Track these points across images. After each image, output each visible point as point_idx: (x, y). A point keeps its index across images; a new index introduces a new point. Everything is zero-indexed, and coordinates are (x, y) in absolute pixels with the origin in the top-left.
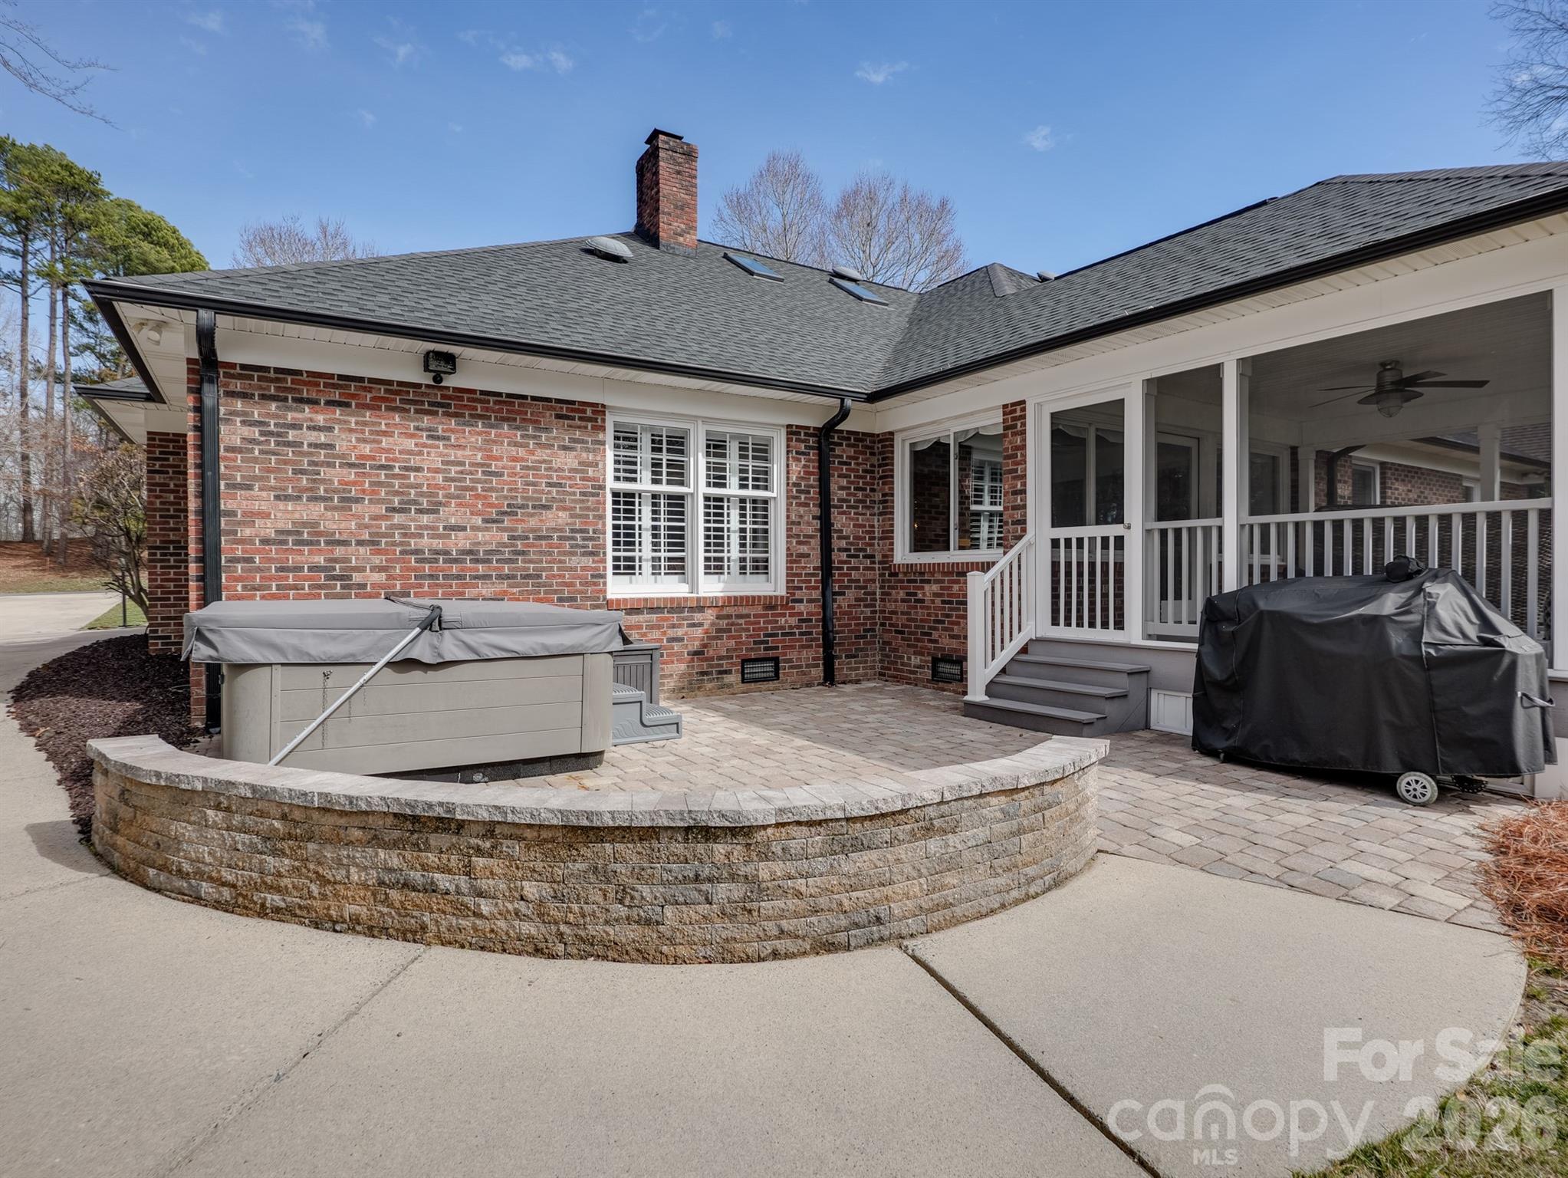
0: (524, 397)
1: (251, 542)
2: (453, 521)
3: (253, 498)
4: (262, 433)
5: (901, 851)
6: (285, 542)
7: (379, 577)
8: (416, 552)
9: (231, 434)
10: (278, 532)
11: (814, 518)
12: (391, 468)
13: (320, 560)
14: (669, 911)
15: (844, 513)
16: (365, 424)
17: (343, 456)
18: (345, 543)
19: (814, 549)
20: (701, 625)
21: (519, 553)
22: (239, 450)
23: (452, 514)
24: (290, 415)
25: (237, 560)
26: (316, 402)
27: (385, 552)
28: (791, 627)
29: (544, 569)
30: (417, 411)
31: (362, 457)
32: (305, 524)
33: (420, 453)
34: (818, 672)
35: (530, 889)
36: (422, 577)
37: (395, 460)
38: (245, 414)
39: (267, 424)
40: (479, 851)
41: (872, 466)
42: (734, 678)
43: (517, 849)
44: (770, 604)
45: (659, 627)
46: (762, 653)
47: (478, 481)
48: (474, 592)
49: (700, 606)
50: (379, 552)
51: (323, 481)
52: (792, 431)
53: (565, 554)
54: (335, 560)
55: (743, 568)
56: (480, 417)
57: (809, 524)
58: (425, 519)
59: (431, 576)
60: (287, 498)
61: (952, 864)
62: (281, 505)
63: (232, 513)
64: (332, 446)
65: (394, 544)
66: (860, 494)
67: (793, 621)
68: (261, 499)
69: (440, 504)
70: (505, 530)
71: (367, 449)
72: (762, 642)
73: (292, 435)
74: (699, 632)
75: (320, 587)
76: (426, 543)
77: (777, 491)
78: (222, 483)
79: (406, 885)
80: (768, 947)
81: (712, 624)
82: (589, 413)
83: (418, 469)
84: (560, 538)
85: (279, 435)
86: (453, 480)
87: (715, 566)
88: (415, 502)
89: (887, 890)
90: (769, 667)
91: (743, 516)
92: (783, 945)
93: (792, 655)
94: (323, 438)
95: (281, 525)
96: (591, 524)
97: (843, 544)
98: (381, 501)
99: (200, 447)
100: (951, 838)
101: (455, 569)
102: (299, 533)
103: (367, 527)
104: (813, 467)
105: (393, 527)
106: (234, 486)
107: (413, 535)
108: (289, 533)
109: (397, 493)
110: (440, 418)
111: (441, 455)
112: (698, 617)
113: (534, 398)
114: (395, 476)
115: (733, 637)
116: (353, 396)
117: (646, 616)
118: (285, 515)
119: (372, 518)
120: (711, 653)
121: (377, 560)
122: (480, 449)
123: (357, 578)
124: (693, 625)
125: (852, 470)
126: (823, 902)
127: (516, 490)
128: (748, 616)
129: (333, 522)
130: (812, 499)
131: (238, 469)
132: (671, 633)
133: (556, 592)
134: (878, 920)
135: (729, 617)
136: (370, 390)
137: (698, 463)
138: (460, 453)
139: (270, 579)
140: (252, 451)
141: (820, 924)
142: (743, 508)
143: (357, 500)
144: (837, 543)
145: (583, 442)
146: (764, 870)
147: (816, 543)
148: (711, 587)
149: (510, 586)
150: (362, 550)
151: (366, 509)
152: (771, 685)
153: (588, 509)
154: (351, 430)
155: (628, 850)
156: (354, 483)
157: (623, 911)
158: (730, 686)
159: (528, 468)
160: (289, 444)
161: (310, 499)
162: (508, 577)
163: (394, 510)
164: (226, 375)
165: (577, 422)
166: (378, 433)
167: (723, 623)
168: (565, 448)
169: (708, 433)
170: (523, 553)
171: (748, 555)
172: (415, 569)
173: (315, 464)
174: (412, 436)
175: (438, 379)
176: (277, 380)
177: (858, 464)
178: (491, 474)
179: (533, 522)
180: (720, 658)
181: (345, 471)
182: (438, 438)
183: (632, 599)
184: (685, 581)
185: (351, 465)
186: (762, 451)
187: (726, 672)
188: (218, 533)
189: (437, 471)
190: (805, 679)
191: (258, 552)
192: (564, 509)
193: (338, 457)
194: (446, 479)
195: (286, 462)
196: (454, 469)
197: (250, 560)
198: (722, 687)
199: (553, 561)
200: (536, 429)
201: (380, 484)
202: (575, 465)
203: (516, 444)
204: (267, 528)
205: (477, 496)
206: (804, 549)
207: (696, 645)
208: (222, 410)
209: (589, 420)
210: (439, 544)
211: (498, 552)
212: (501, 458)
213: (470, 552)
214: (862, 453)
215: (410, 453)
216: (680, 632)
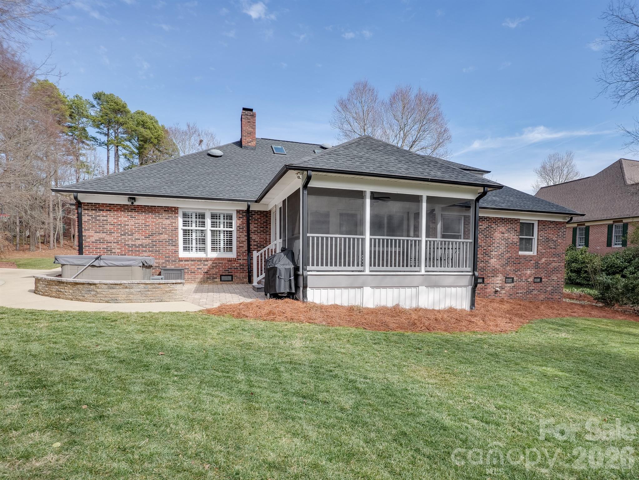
0: (155, 206)
1: (89, 242)
2: (137, 237)
3: (90, 232)
4: (91, 218)
5: (121, 290)
6: (97, 242)
7: (119, 251)
8: (128, 245)
9: (85, 218)
10: (96, 240)
11: (245, 236)
12: (122, 225)
13: (105, 246)
14: (86, 295)
15: (256, 234)
16: (115, 215)
17: (110, 222)
18: (111, 243)
19: (245, 245)
20: (207, 265)
21: (154, 245)
22: (87, 222)
23: (136, 236)
24: (98, 213)
25: (87, 246)
26: (104, 210)
27: (120, 245)
28: (237, 267)
29: (161, 249)
30: (127, 211)
31: (114, 223)
32: (101, 238)
33: (128, 221)
34: (247, 280)
35: (70, 291)
36: (129, 251)
37: (122, 223)
38: (88, 214)
39: (93, 216)
40: (66, 286)
41: (266, 220)
42: (218, 280)
43: (69, 286)
44: (230, 260)
45: (194, 265)
46: (227, 274)
47: (143, 228)
48: (143, 255)
49: (207, 260)
50: (119, 245)
51: (105, 228)
52: (238, 212)
53: (167, 245)
54: (108, 247)
55: (224, 250)
56: (144, 212)
57: (243, 238)
58: (130, 237)
59: (131, 251)
60: (97, 232)
61: (132, 294)
62: (96, 234)
63: (85, 236)
64: (107, 220)
65: (122, 243)
66: (262, 229)
67: (238, 265)
68: (91, 233)
69: (133, 233)
70: (150, 239)
71: (115, 221)
72: (227, 271)
73: (98, 218)
74: (206, 267)
75: (105, 253)
76: (130, 243)
77: (234, 229)
78: (83, 229)
79: (59, 291)
80: (99, 301)
81: (211, 265)
82: (173, 209)
83: (128, 225)
84: (165, 242)
85: (95, 218)
86: (137, 227)
87: (213, 249)
88: (128, 233)
89: (118, 296)
90: (230, 278)
91: (224, 235)
92: (101, 301)
93: (238, 275)
94: (105, 218)
95: (96, 239)
96: (174, 238)
97: (256, 243)
98: (119, 233)
99: (78, 221)
100: (131, 290)
101: (137, 249)
102: (100, 240)
103: (116, 239)
104: (245, 221)
105: (122, 239)
106: (86, 230)
107: (127, 241)
108: (98, 240)
109: (123, 231)
110: (133, 212)
111: (134, 221)
112: (206, 263)
113: (158, 206)
114: (122, 227)
115: (218, 269)
116: (112, 208)
117: (190, 262)
118: (96, 236)
119: (117, 237)
120: (210, 273)
121: (118, 247)
122: (144, 220)
123: (113, 251)
124: (205, 265)
125: (259, 222)
126: (107, 296)
127: (153, 230)
128: (223, 263)
129: (108, 238)
130: (244, 230)
131: (86, 226)
132: (198, 267)
133: (164, 255)
134: (116, 300)
135: (216, 263)
136: (116, 207)
137: (208, 221)
138: (138, 221)
139: (94, 250)
140: (89, 222)
141: (106, 299)
142: (224, 233)
143: (113, 233)
144: (252, 243)
145: (172, 217)
146: (98, 290)
147: (246, 243)
148: (213, 255)
149: (152, 253)
150: (114, 244)
151: (115, 235)
152: (230, 282)
153: (173, 234)
154: (112, 216)
155: (81, 286)
156: (112, 229)
157: (80, 294)
158: (216, 282)
159: (156, 224)
160: (97, 220)
161: (102, 232)
162: (151, 251)
163: (122, 235)
164: (84, 205)
165: (170, 212)
166: (118, 217)
167: (214, 265)
168: (167, 219)
169: (211, 213)
170: (155, 245)
171: (226, 246)
172: (128, 249)
173: (104, 224)
174: (126, 217)
175: (132, 203)
176: (95, 206)
177: (261, 220)
178: (147, 226)
179: (158, 238)
180: (213, 274)
181: (110, 226)
182: (133, 217)
183: (186, 258)
184: (205, 253)
185: (112, 225)
186: (230, 217)
187: (215, 278)
188: (82, 240)
189: (133, 225)
190: (242, 281)
191: (91, 244)
192: (167, 234)
193: (109, 223)
194: (135, 227)
195: (97, 224)
196: (137, 225)
197: (90, 246)
198: (214, 282)
199: (164, 247)
200: (158, 214)
201: (119, 229)
202: (170, 223)
203: (153, 218)
204: (93, 239)
205: (143, 231)
206: (242, 245)
207: (206, 271)
208: (83, 213)
209: (173, 211)
210: (133, 243)
211: (148, 245)
212: (149, 222)
213: (141, 245)
214: (262, 217)
215: (126, 221)
216: (200, 267)
